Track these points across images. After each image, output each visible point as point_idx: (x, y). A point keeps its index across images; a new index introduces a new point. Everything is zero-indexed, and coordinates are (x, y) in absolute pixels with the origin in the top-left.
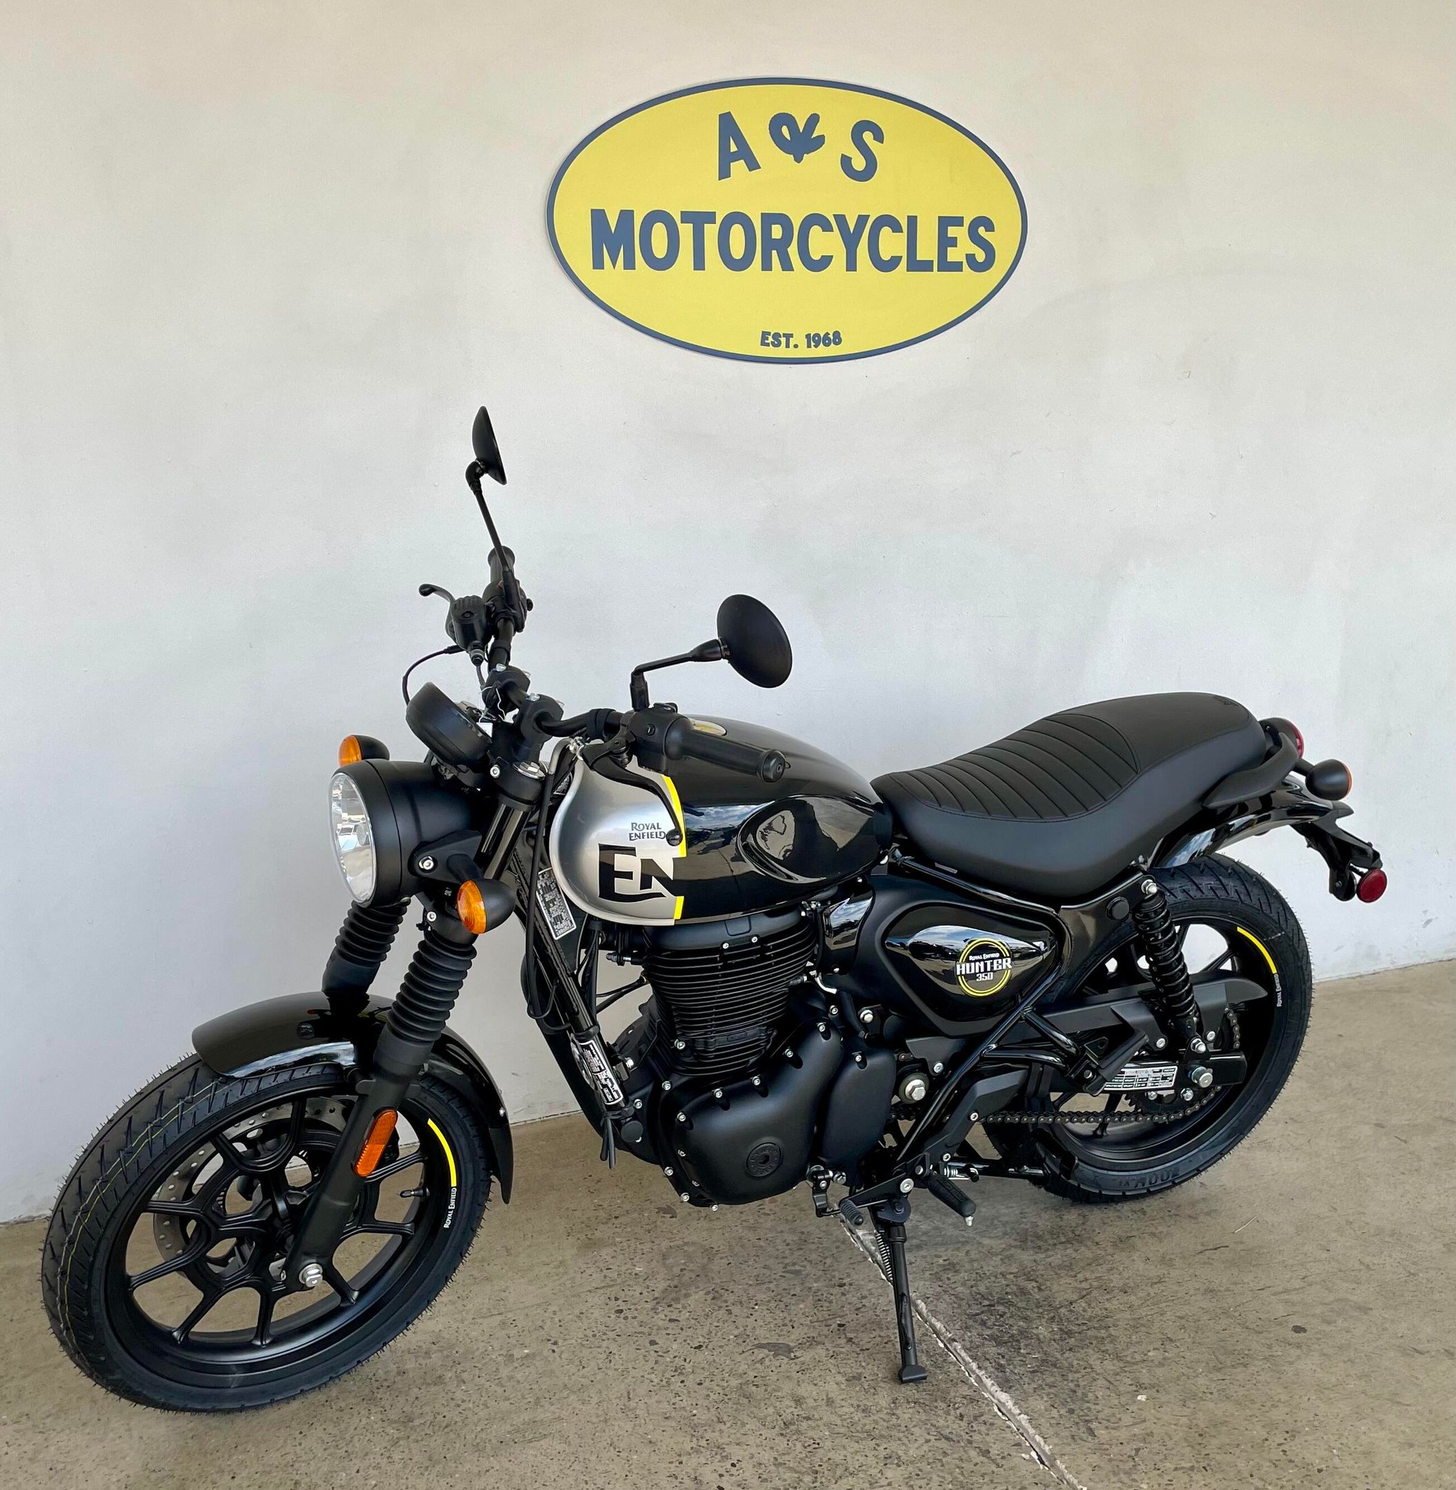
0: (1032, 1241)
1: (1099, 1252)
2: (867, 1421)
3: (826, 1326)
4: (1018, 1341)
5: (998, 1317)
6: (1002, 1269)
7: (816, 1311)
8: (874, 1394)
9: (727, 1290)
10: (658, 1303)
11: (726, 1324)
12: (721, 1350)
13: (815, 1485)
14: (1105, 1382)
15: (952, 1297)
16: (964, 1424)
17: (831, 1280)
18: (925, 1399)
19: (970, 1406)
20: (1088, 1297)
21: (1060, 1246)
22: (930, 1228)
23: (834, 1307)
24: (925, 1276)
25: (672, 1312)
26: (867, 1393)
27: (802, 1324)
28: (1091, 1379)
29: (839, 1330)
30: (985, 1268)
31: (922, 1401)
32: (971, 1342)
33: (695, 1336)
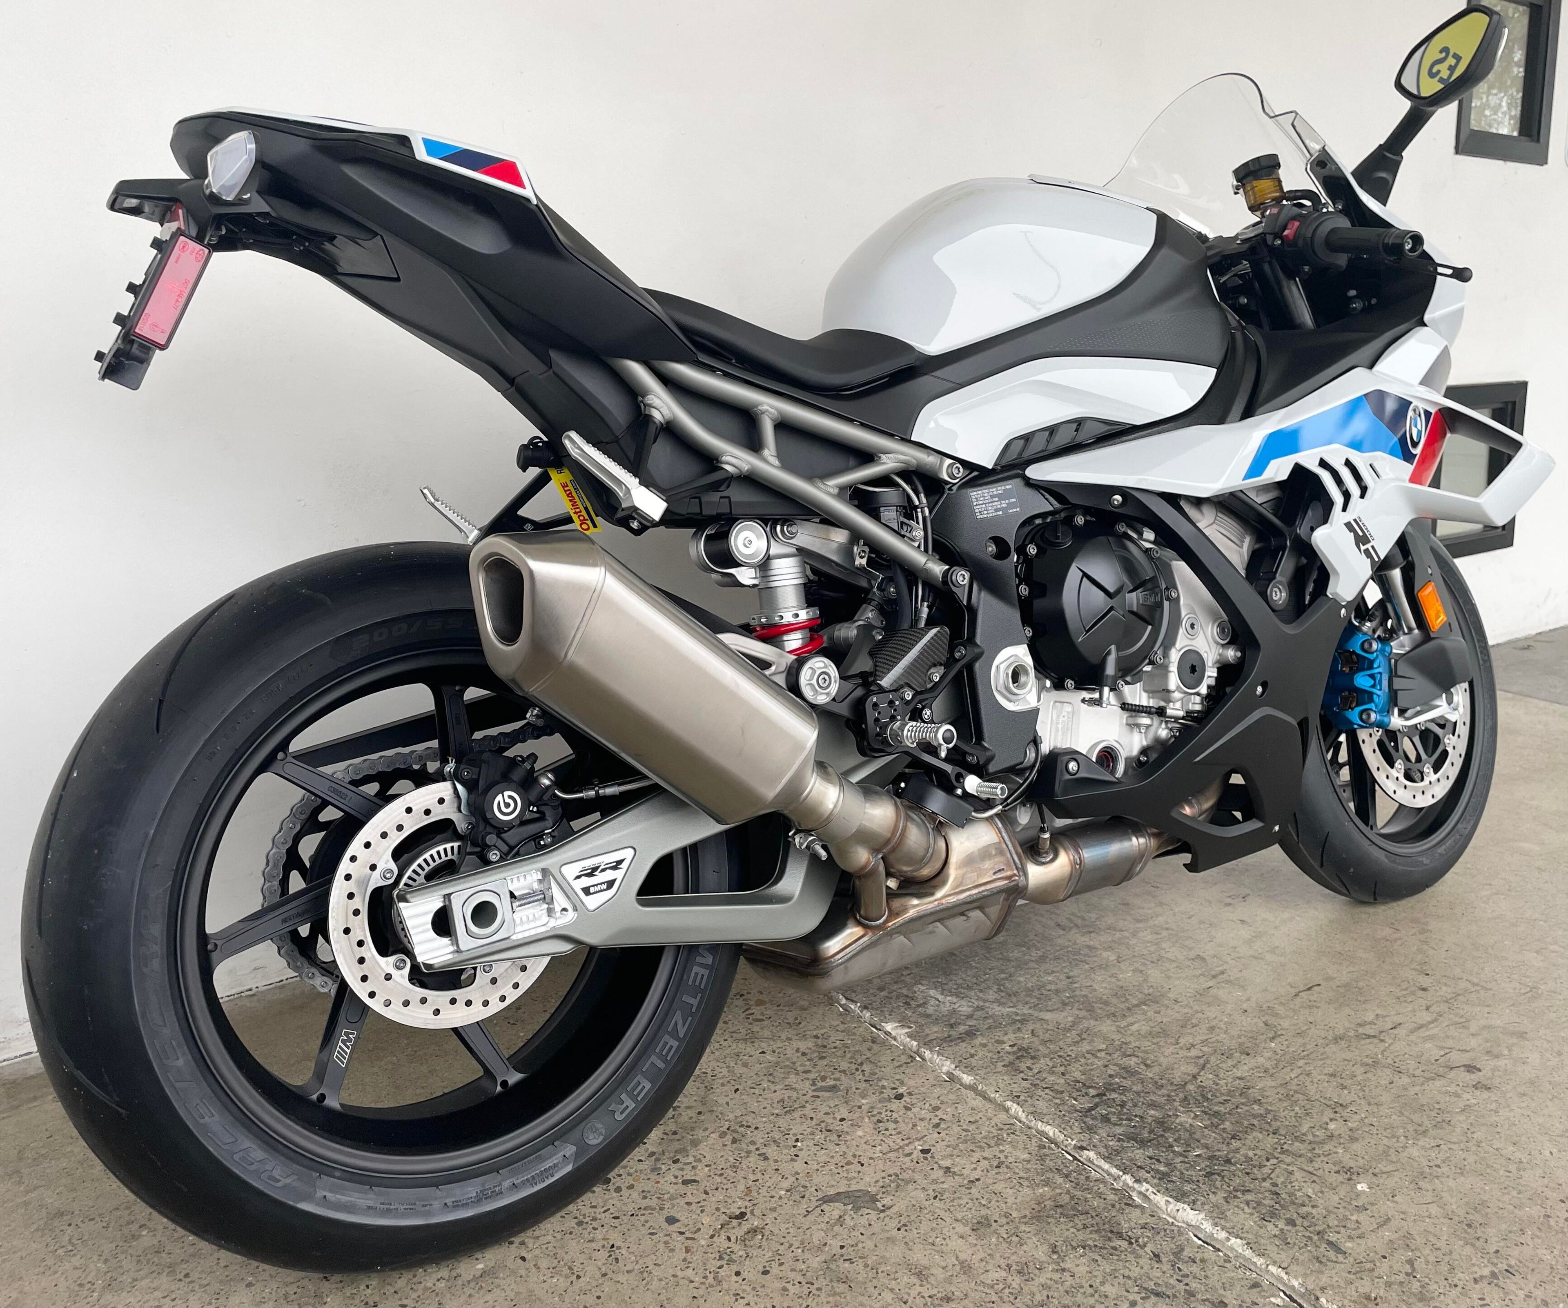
1: (1186, 1010)
4: (1162, 1136)
5: (1119, 1108)
6: (1088, 1048)
9: (749, 1127)
10: (657, 1160)
11: (767, 1177)
12: (775, 1214)
14: (1304, 1174)
15: (1047, 1091)
17: (882, 1093)
20: (1208, 1066)
21: (1137, 1010)
22: (971, 1009)
23: (902, 1126)
25: (682, 1169)
27: (871, 1158)
28: (1286, 1174)
29: (925, 1158)
31: (1090, 1242)
32: (1106, 1147)
33: (730, 1201)
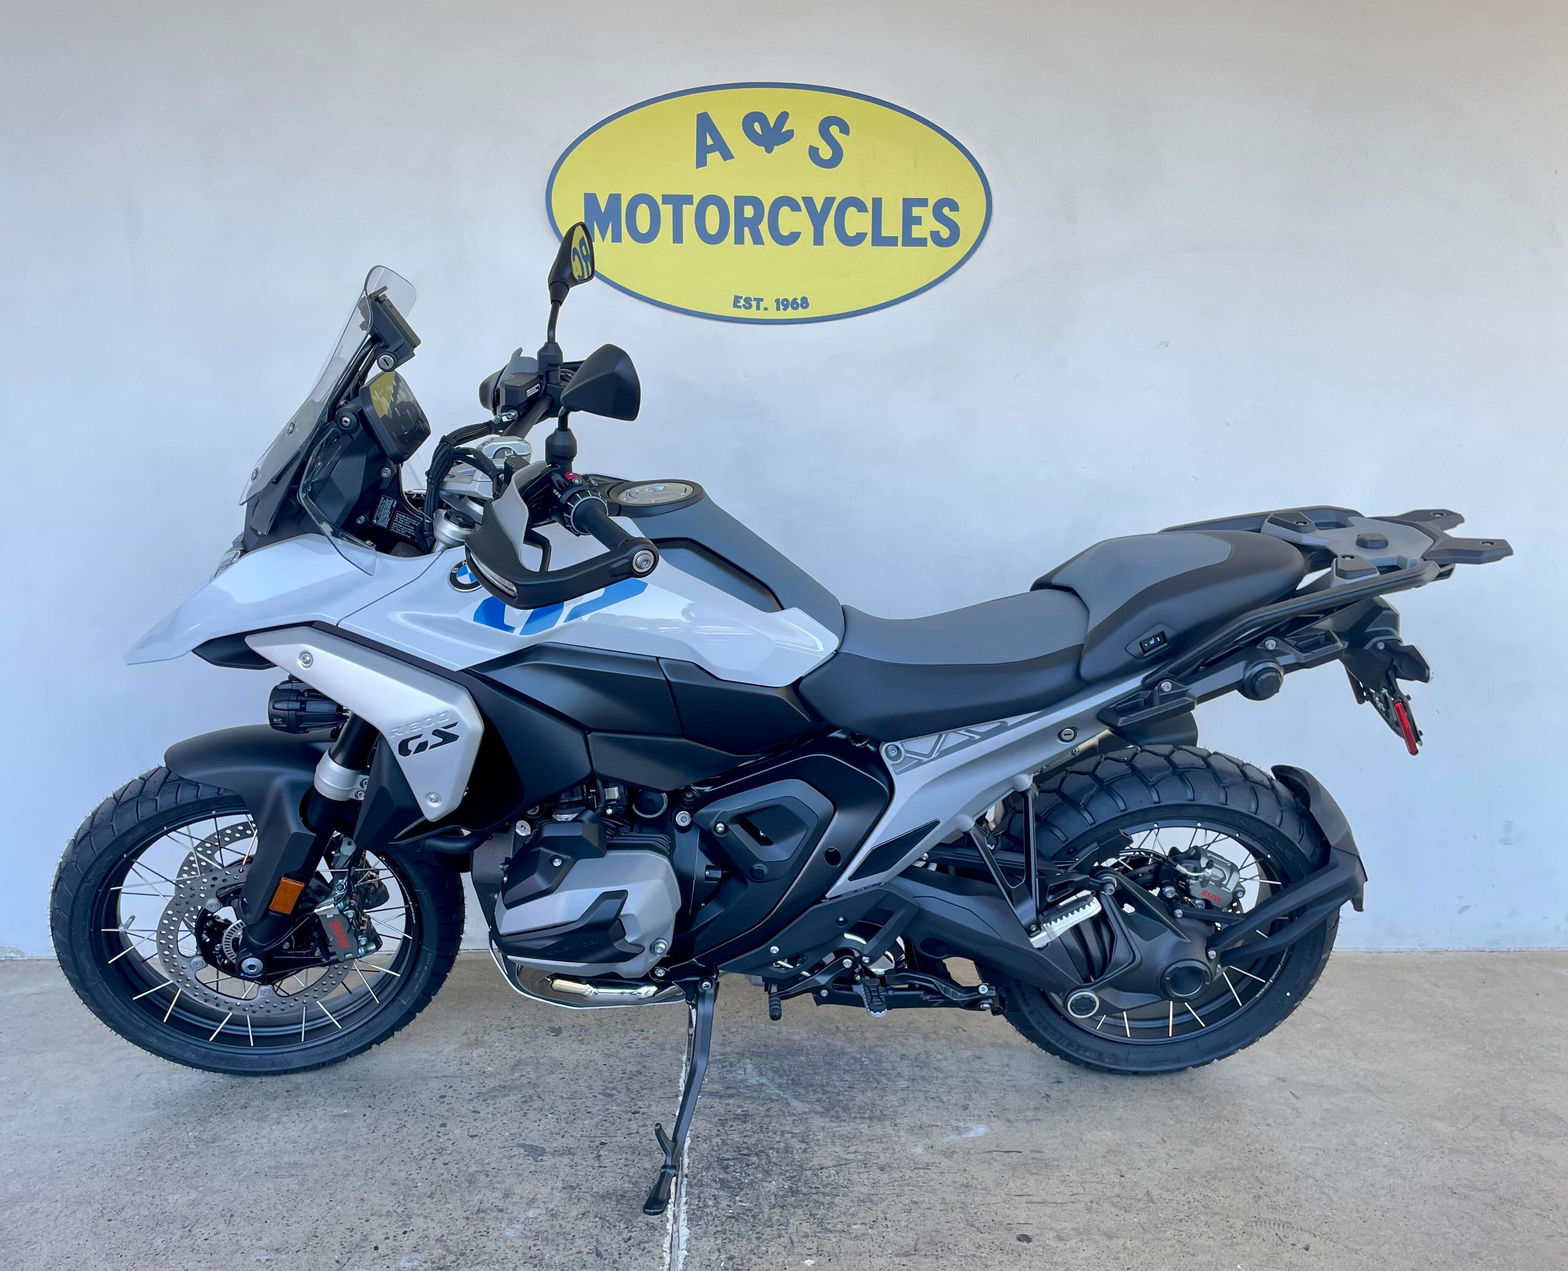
0: (837, 1111)
2: (546, 1224)
3: (591, 1142)
7: (593, 1129)
8: (574, 1204)
13: (453, 1265)
16: (624, 1245)
18: (612, 1218)
19: (645, 1232)
24: (713, 1120)
26: (569, 1200)
30: (773, 1124)
